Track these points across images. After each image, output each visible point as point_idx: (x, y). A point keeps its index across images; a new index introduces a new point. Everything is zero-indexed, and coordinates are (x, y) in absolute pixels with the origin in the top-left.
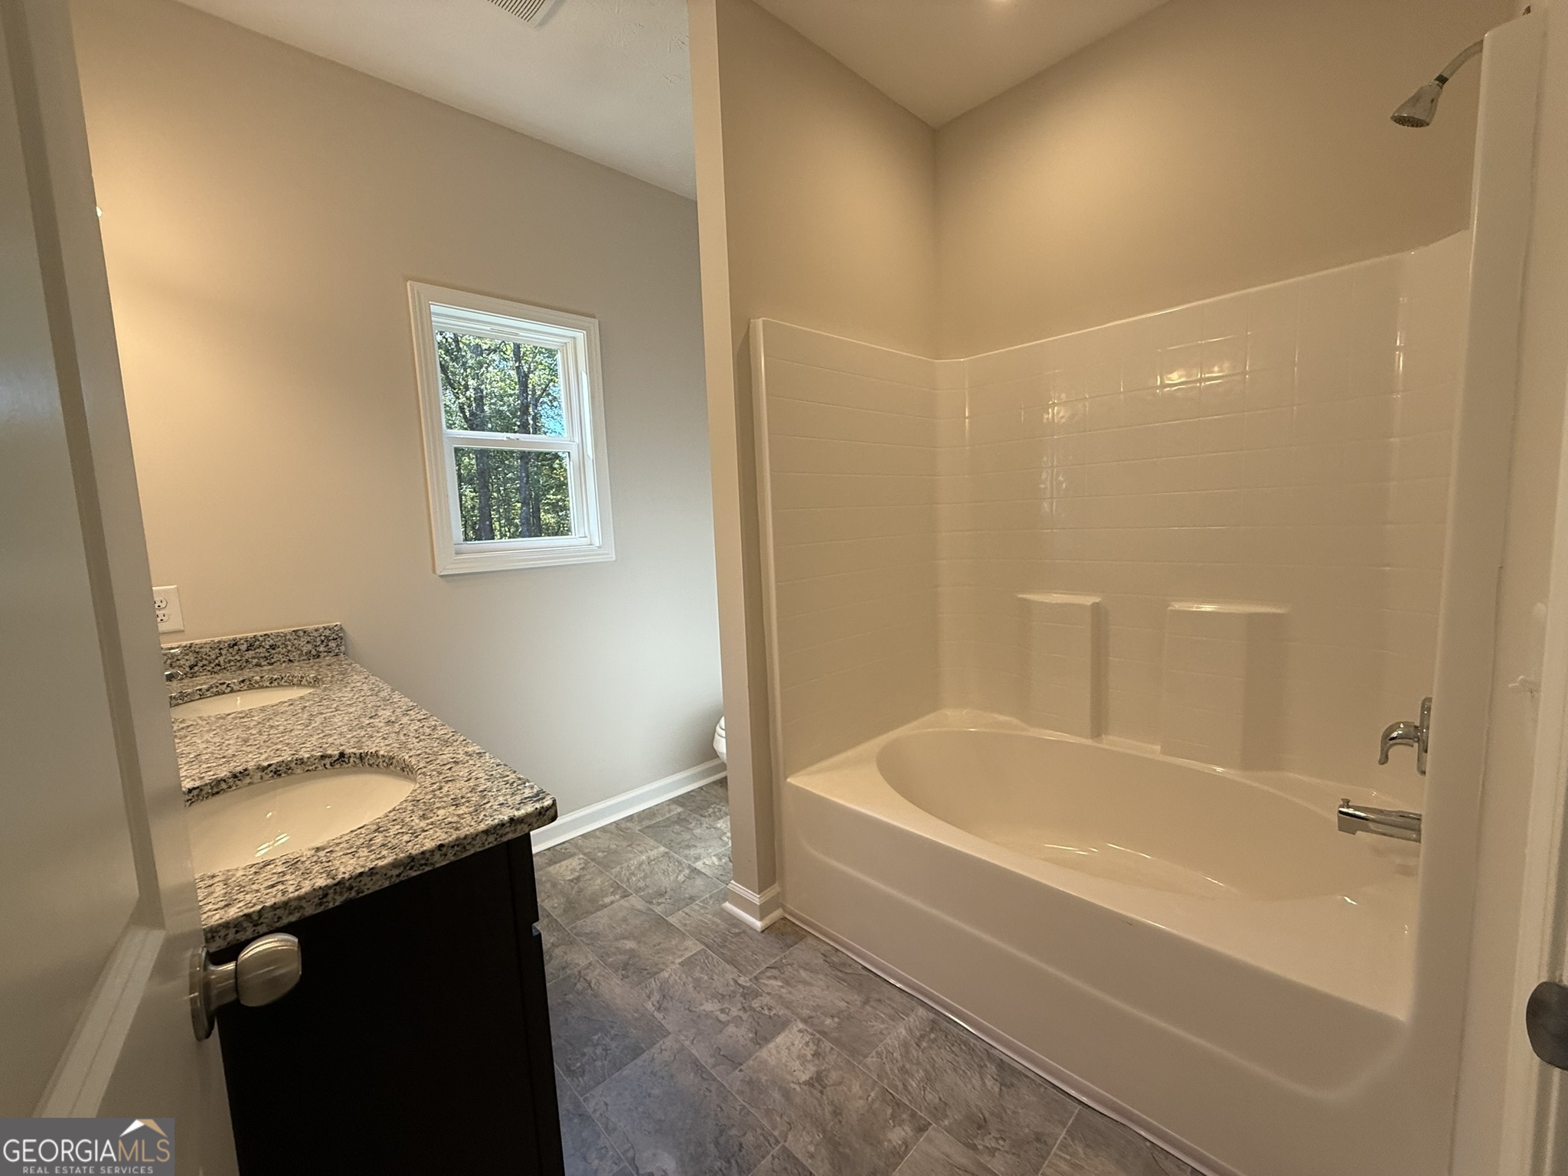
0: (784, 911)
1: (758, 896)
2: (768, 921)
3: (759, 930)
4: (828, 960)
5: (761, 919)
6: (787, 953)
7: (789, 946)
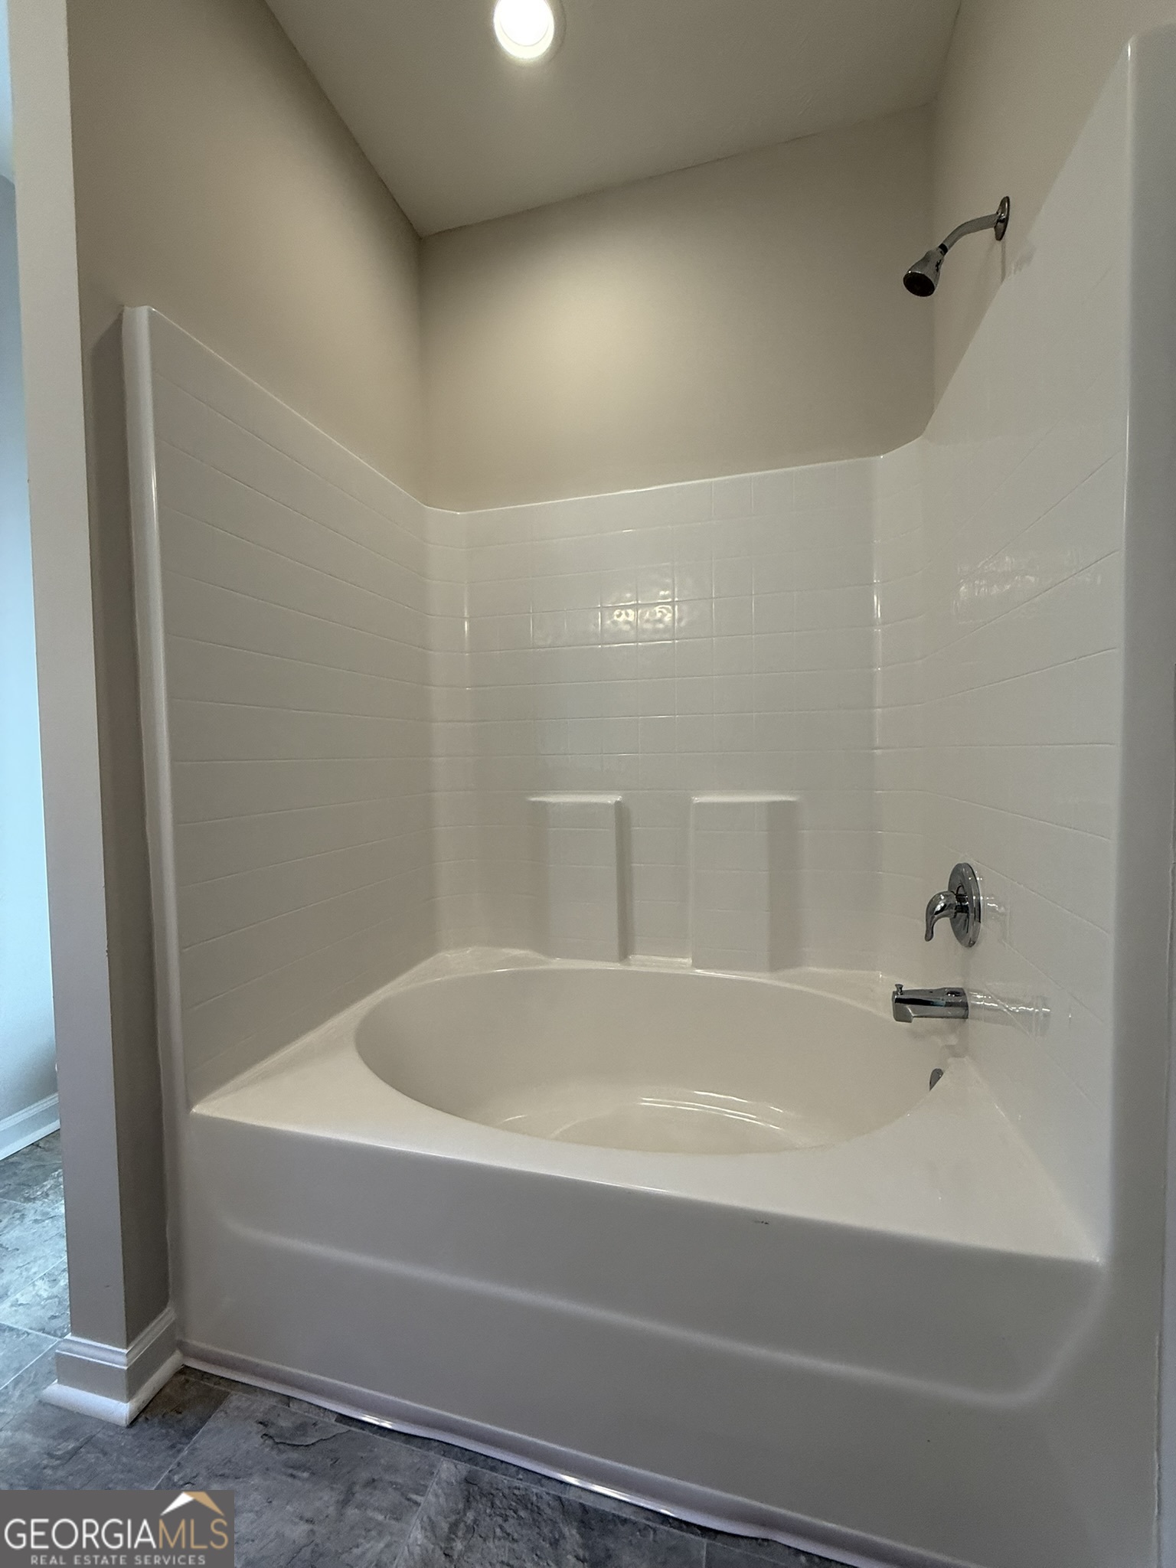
0: (186, 1354)
1: (125, 1351)
2: (145, 1393)
3: (124, 1423)
4: (272, 1431)
5: (131, 1394)
6: (185, 1453)
7: (190, 1434)
